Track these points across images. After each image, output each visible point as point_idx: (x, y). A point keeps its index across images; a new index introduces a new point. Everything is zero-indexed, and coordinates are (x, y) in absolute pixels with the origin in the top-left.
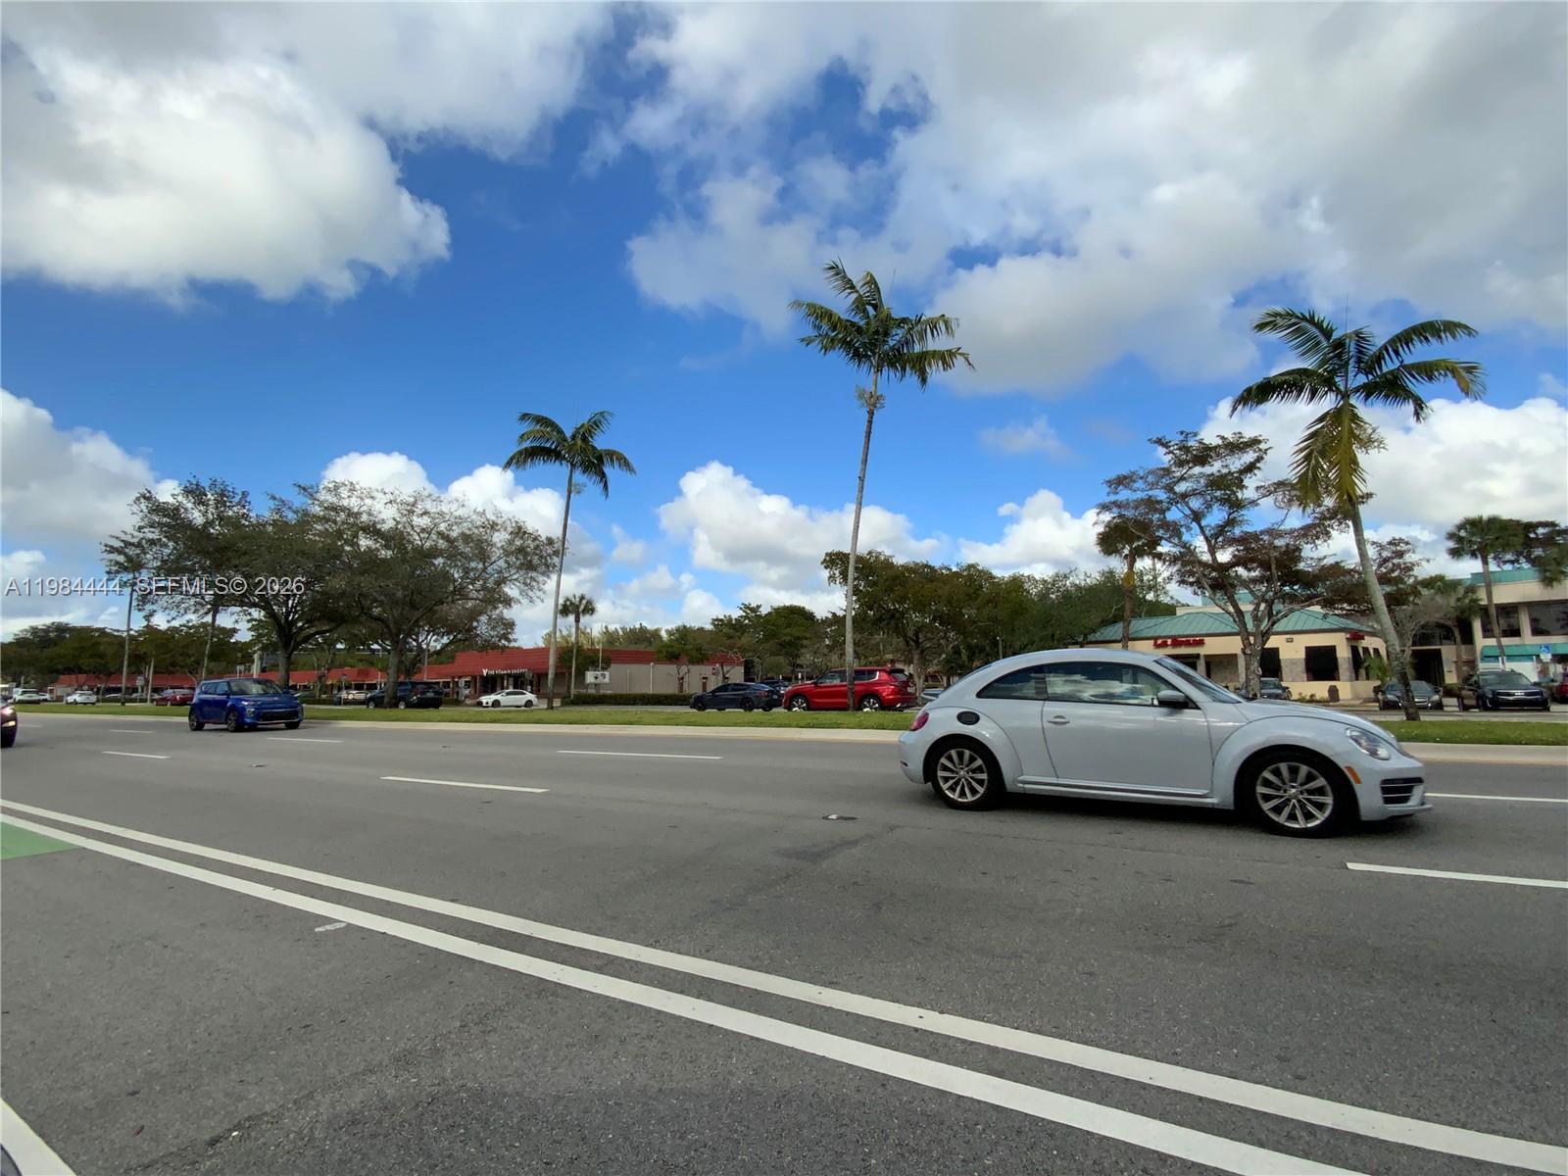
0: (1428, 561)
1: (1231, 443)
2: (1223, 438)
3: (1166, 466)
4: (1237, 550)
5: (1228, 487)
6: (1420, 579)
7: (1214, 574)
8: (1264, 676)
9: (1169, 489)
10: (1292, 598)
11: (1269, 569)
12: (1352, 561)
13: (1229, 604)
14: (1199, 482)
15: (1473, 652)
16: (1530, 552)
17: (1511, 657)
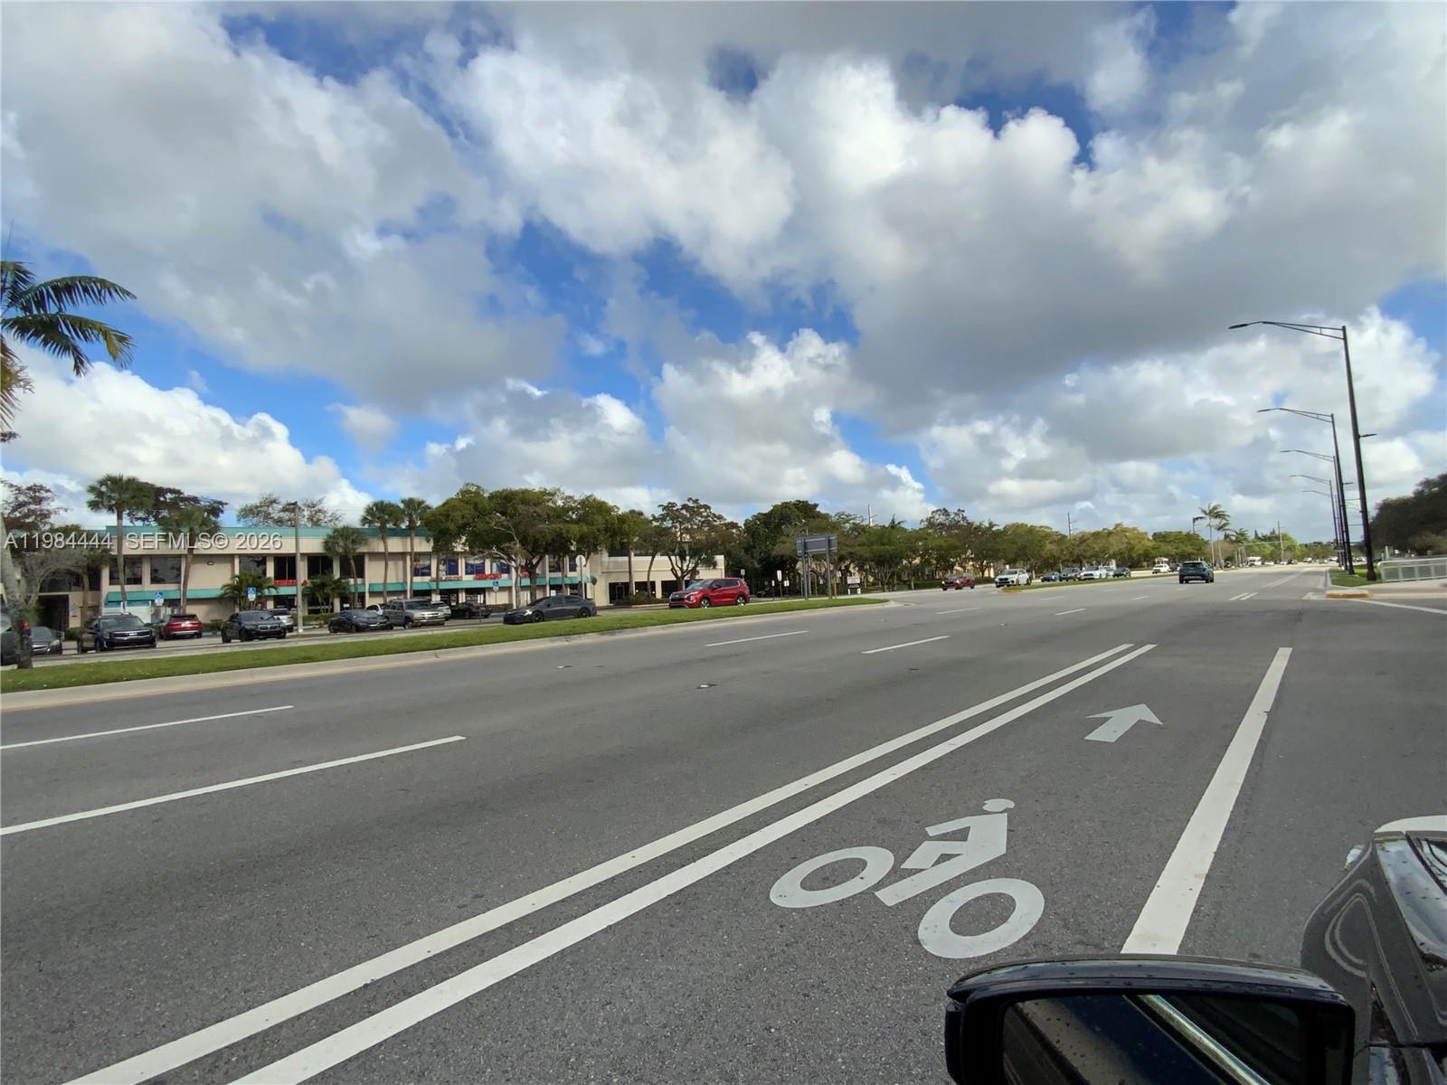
0: (66, 510)
6: (56, 527)
15: (99, 597)
16: (158, 513)
17: (131, 602)
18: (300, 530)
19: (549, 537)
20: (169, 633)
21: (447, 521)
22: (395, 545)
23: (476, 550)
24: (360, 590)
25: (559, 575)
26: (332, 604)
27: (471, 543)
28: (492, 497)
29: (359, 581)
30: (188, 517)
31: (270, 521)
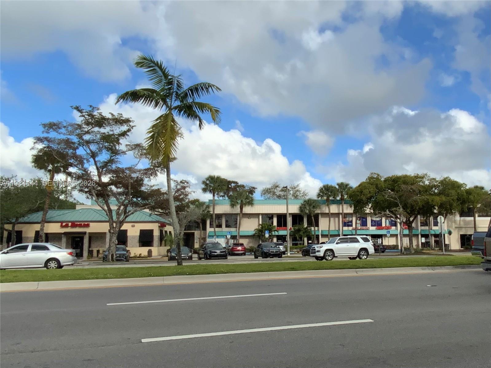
0: (194, 192)
1: (116, 119)
2: (112, 115)
3: (79, 123)
4: (113, 176)
5: (112, 142)
6: (190, 200)
7: (99, 188)
8: (118, 244)
9: (80, 136)
10: (136, 205)
11: (128, 189)
12: (164, 189)
13: (105, 205)
14: (96, 136)
15: (205, 234)
16: (229, 193)
17: (218, 236)
18: (289, 201)
19: (420, 204)
20: (232, 252)
21: (361, 195)
22: (334, 209)
23: (377, 212)
24: (317, 234)
25: (427, 228)
26: (303, 241)
27: (374, 208)
28: (385, 181)
29: (316, 228)
30: (240, 195)
31: (275, 196)
